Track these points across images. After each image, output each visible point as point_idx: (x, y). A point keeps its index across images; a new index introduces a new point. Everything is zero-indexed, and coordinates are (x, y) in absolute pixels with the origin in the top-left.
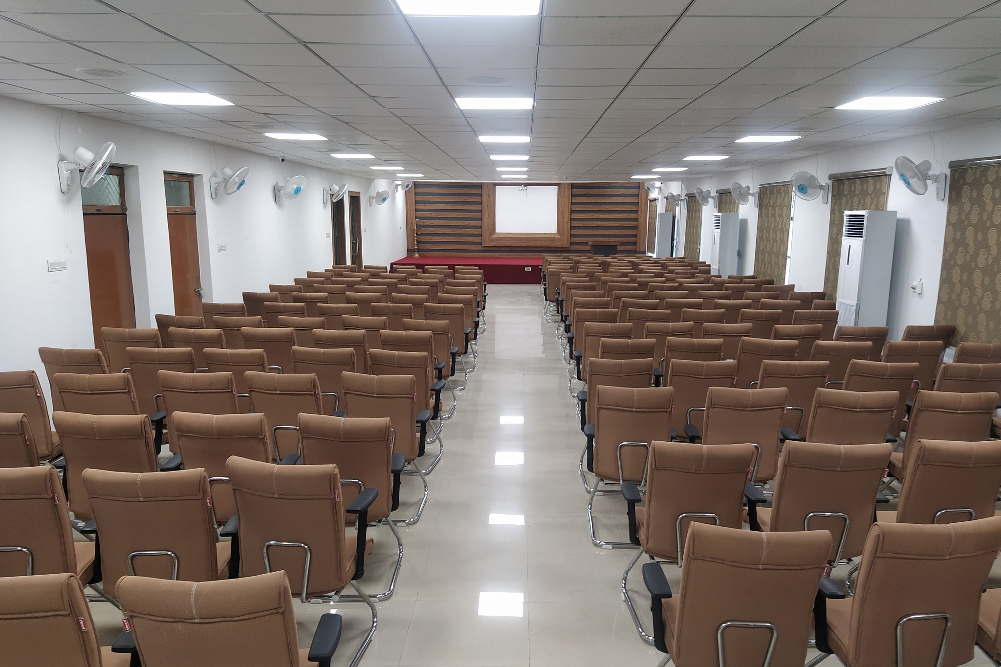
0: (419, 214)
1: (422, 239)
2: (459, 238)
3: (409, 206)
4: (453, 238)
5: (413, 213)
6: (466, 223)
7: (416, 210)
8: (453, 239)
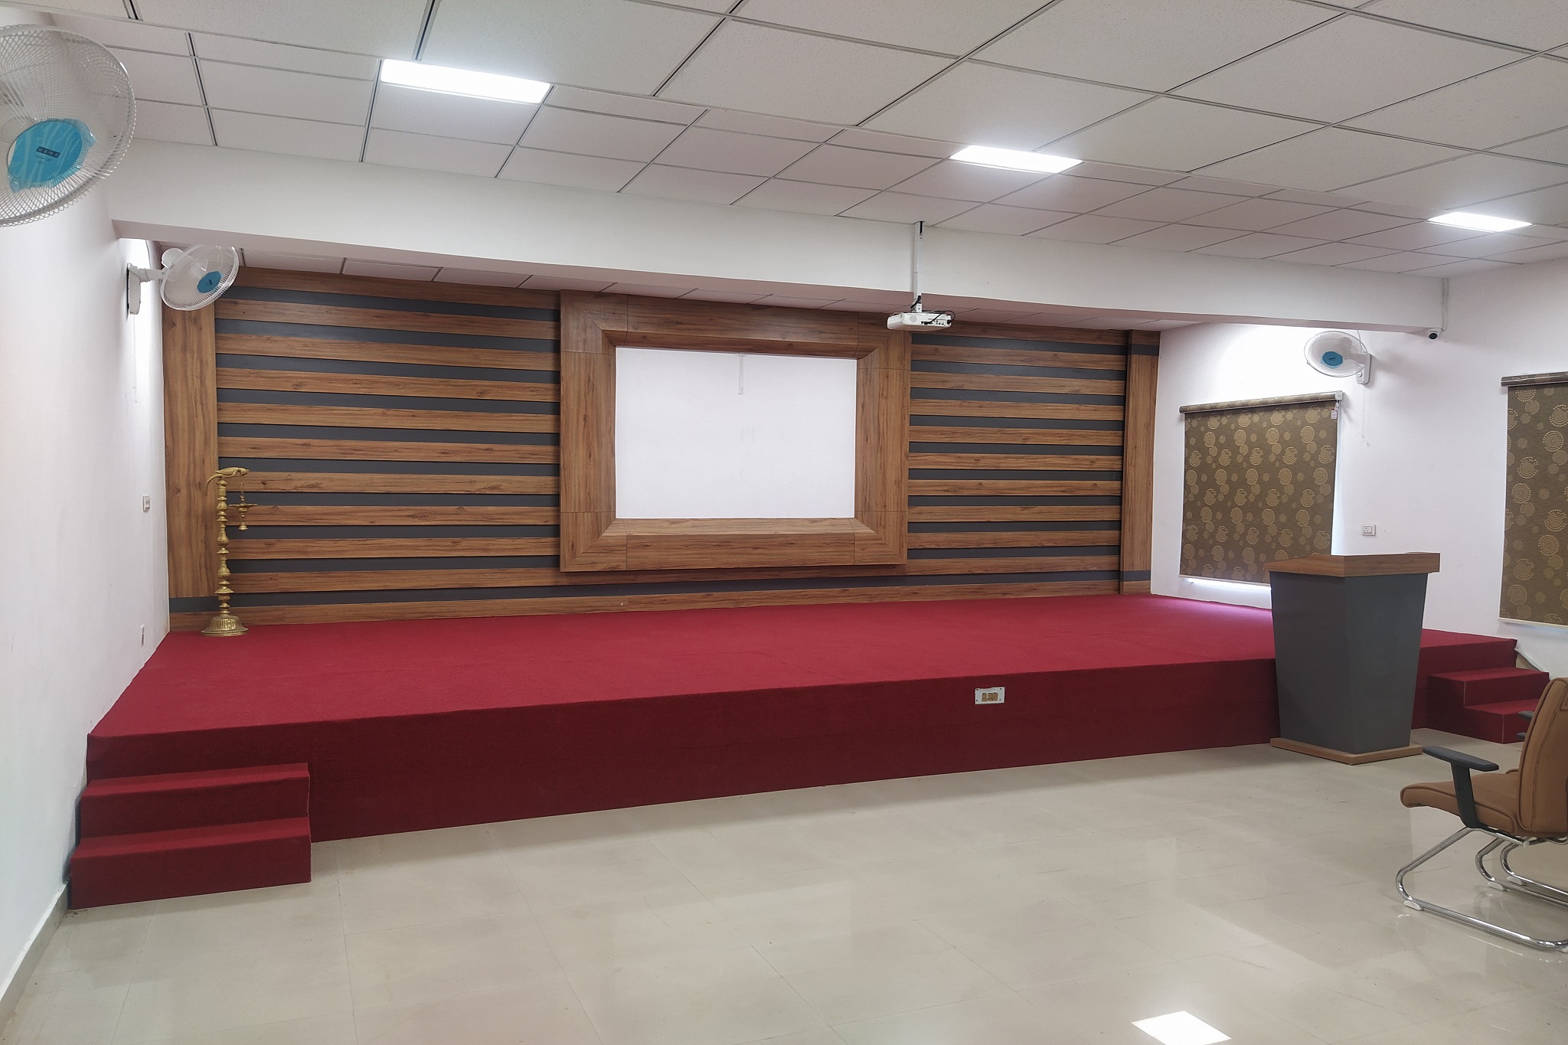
0: (239, 446)
1: (255, 550)
2: (447, 542)
3: (181, 411)
4: (421, 542)
5: (206, 442)
6: (482, 483)
7: (224, 429)
8: (416, 548)
